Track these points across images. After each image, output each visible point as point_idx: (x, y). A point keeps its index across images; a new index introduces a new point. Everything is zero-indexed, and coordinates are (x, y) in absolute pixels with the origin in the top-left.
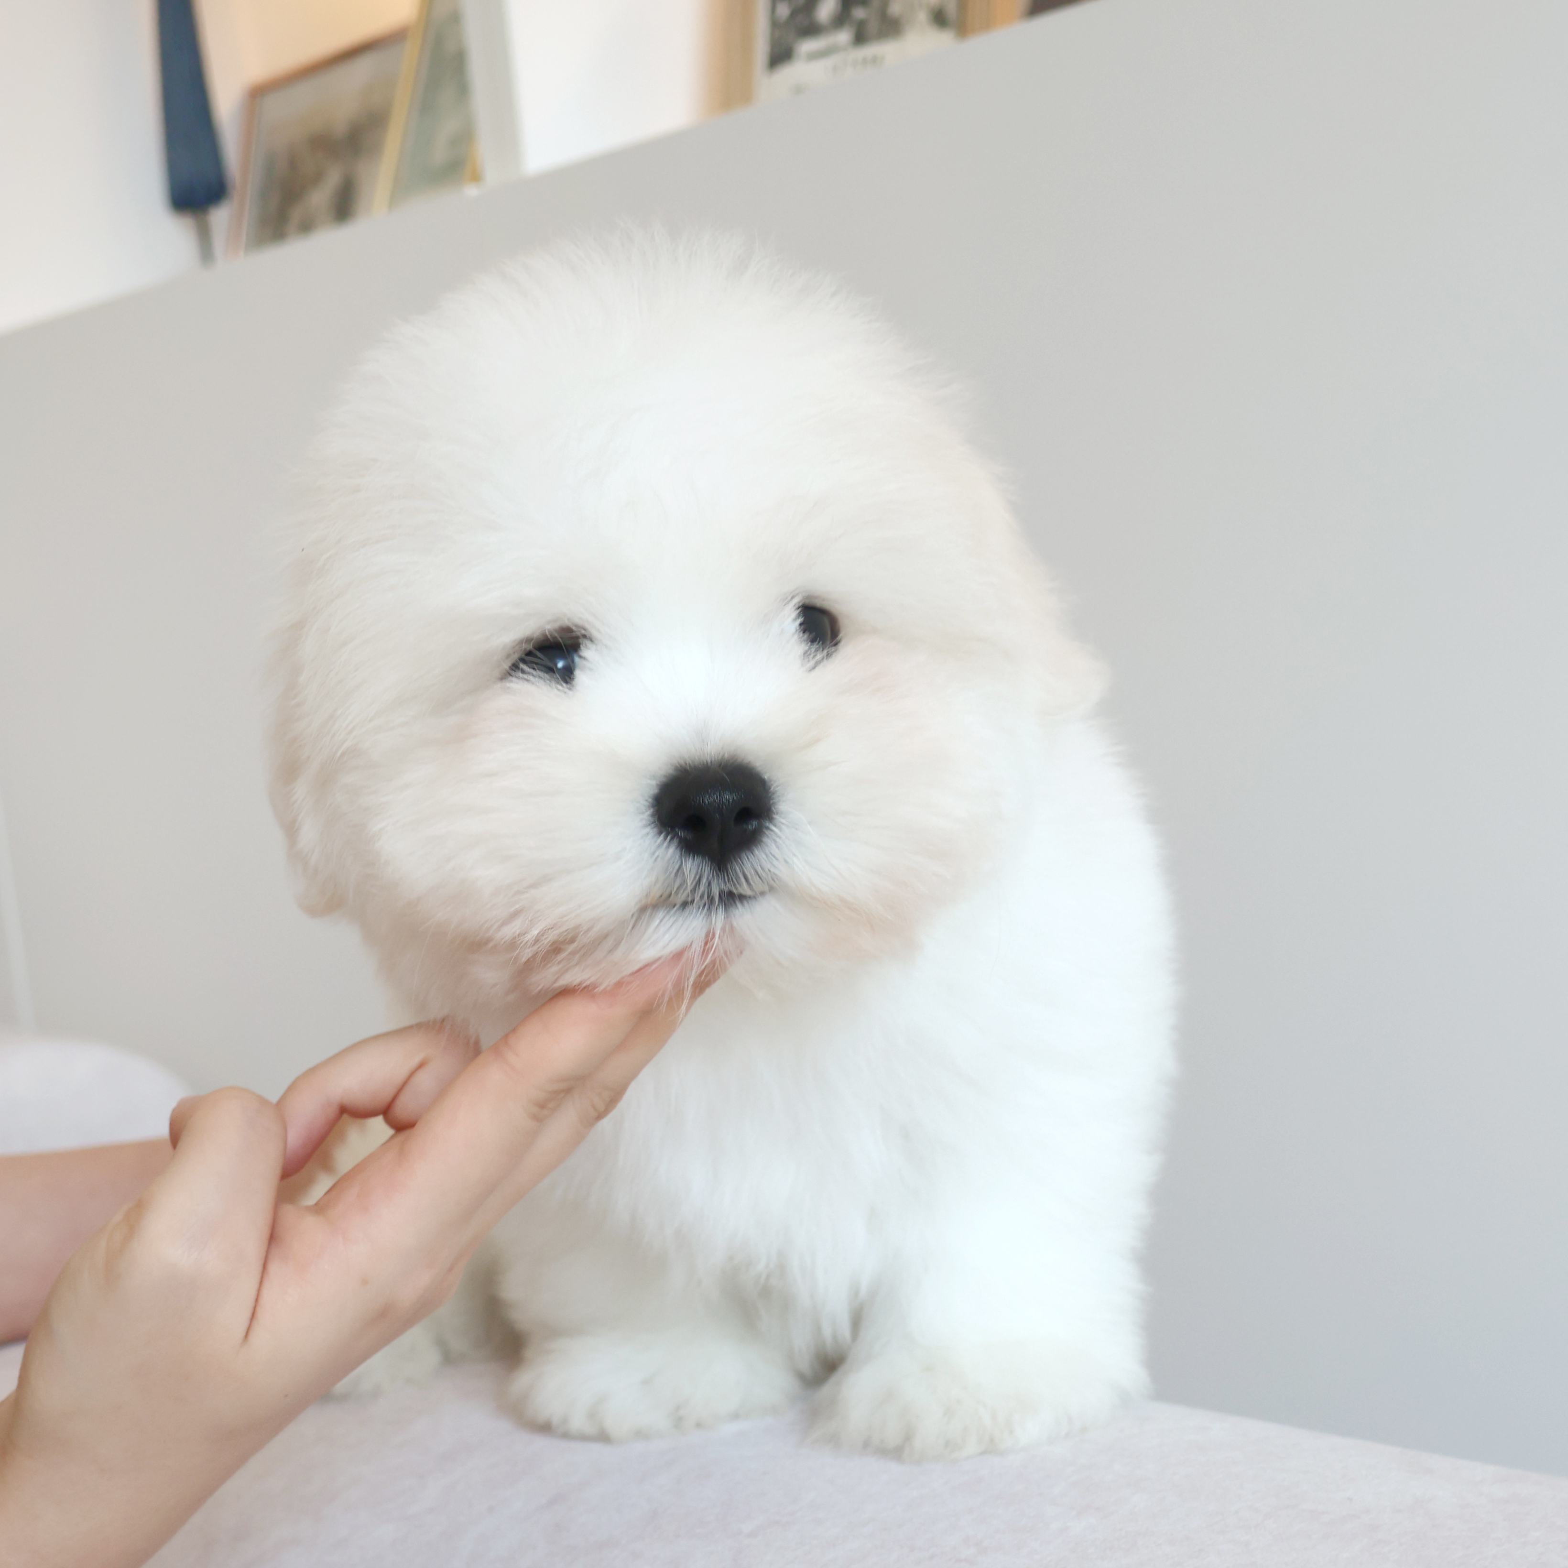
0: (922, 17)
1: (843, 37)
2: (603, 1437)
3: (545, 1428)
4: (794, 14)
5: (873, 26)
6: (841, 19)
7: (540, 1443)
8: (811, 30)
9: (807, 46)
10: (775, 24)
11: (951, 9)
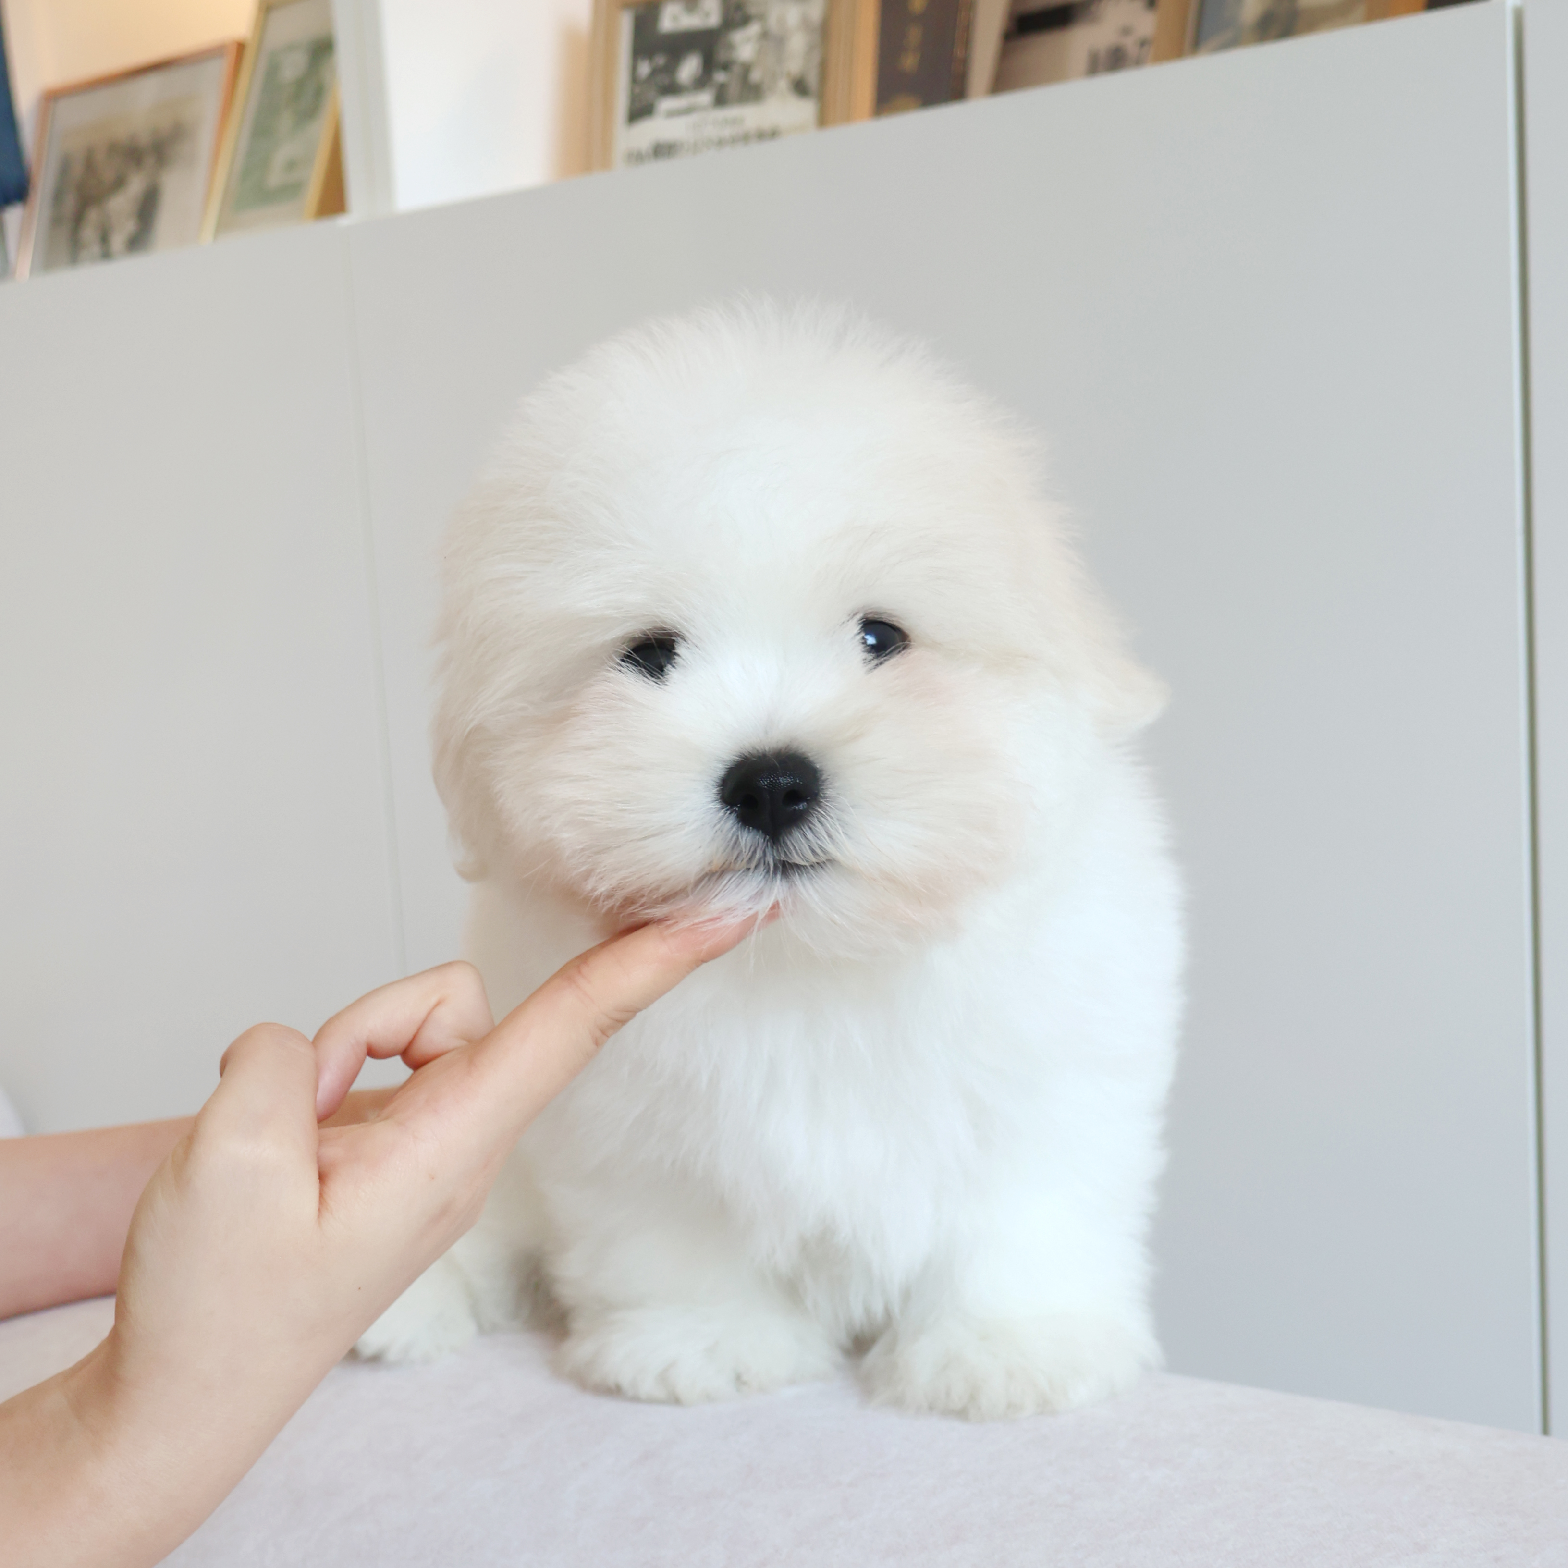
0: (783, 85)
1: (705, 98)
2: (675, 1400)
3: (614, 1391)
4: (655, 72)
5: (734, 89)
6: (701, 82)
7: (607, 1406)
8: (672, 89)
9: (667, 104)
10: (634, 79)
11: (812, 80)
